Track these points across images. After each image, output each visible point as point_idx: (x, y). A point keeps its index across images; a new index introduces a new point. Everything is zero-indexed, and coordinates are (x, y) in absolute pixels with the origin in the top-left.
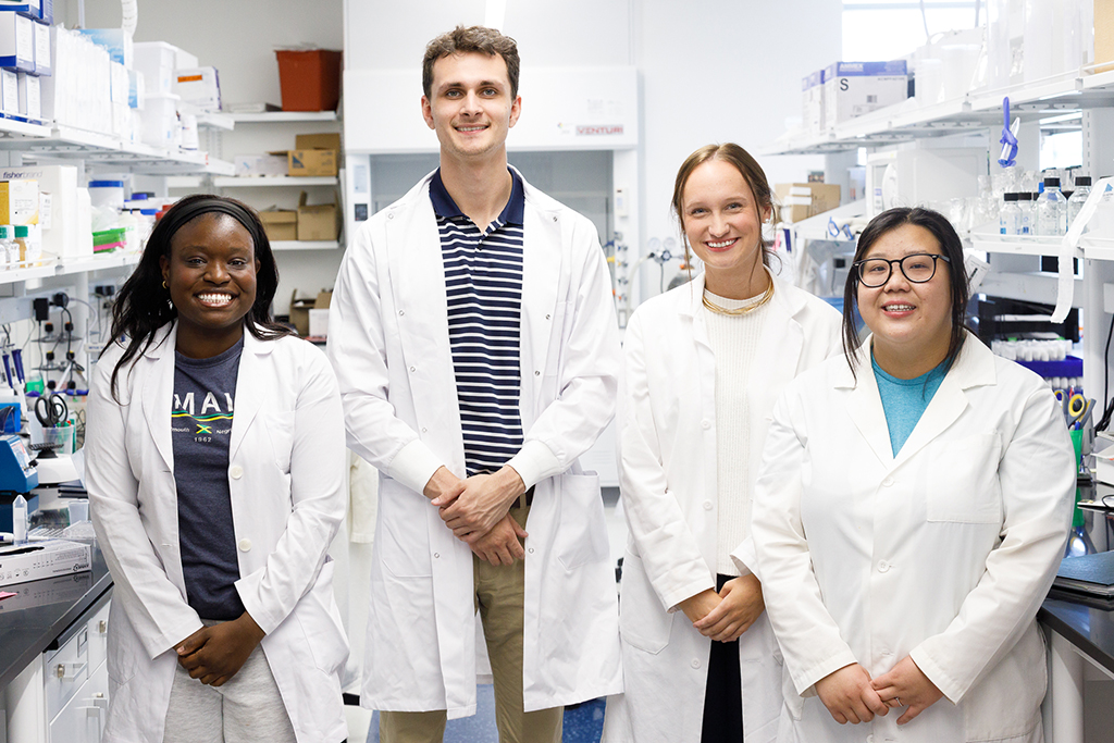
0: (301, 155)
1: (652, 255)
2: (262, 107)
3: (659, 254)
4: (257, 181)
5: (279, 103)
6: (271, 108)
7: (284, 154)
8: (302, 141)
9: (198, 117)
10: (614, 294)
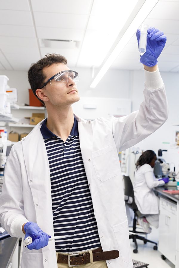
0: (34, 119)
1: (133, 152)
2: (24, 104)
3: (135, 152)
4: (20, 125)
5: (28, 103)
6: (26, 105)
7: (29, 118)
8: (34, 115)
9: (11, 103)
10: (120, 162)
